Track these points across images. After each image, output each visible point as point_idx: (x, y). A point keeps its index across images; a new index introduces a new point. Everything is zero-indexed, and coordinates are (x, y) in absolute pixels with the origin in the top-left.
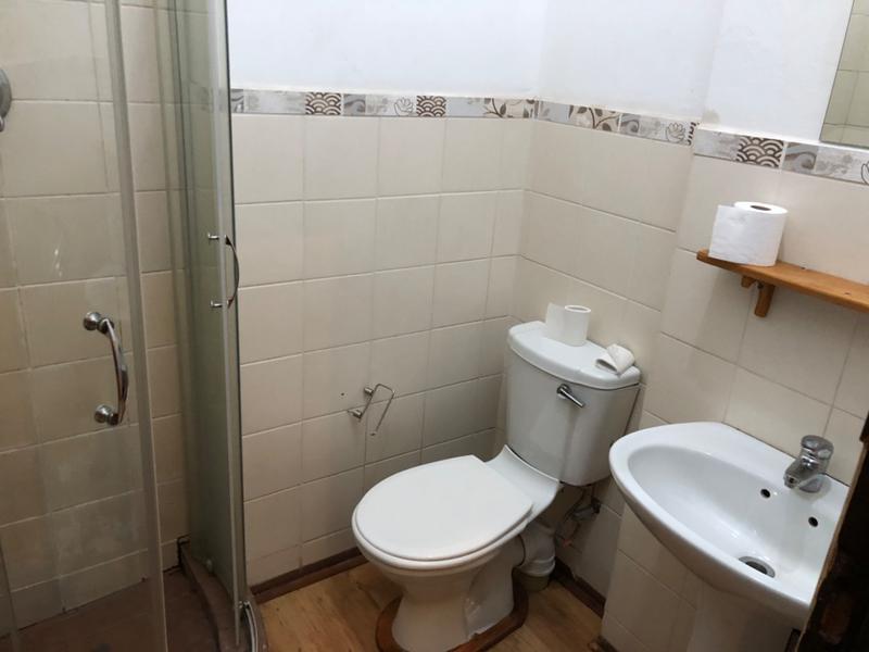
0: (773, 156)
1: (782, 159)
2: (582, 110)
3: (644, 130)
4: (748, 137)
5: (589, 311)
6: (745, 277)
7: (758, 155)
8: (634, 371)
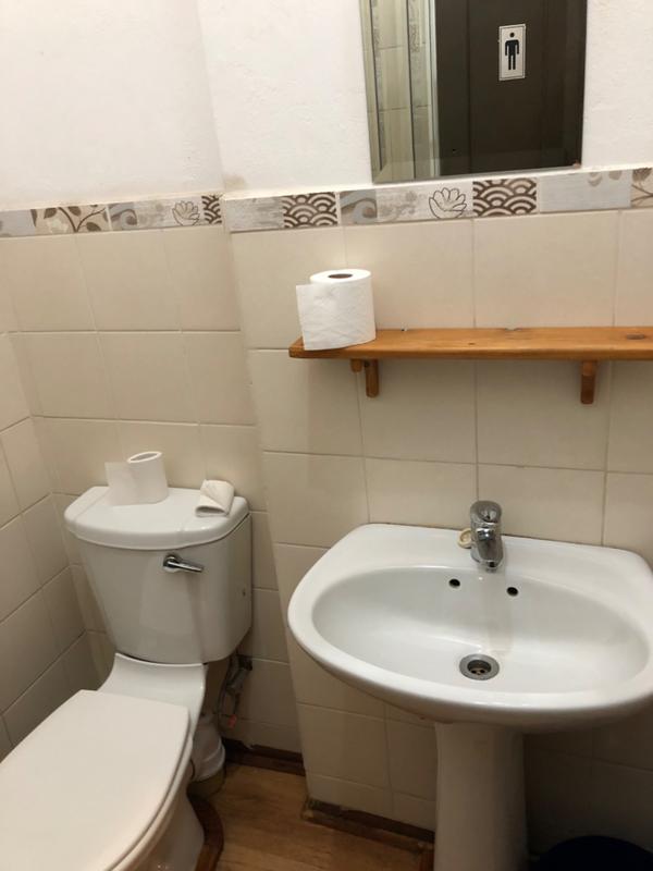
0: (327, 212)
1: (338, 213)
2: (50, 212)
3: (144, 219)
4: (291, 197)
5: (159, 454)
6: (353, 360)
7: (310, 215)
8: (239, 502)
